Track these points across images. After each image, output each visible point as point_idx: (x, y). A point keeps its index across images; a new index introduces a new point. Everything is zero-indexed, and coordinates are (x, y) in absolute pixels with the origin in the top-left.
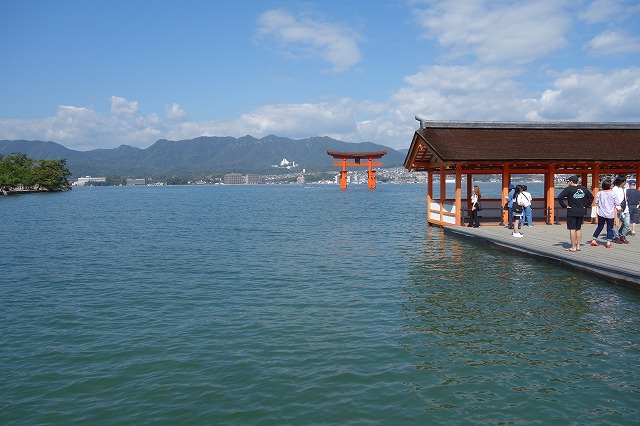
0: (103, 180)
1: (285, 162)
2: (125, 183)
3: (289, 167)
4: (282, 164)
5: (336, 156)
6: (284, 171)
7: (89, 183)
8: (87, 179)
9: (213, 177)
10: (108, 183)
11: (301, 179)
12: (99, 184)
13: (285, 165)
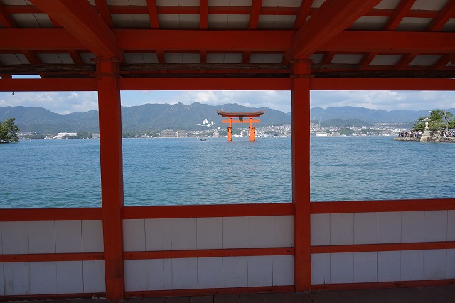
0: (75, 134)
1: (206, 121)
2: (90, 137)
3: (208, 125)
4: (204, 122)
5: (224, 115)
6: (205, 128)
7: (65, 137)
8: (64, 134)
9: (155, 133)
10: (79, 136)
11: (217, 134)
12: (72, 137)
13: (206, 124)
